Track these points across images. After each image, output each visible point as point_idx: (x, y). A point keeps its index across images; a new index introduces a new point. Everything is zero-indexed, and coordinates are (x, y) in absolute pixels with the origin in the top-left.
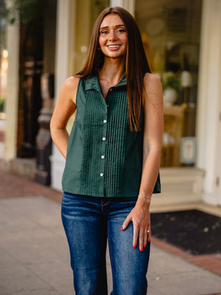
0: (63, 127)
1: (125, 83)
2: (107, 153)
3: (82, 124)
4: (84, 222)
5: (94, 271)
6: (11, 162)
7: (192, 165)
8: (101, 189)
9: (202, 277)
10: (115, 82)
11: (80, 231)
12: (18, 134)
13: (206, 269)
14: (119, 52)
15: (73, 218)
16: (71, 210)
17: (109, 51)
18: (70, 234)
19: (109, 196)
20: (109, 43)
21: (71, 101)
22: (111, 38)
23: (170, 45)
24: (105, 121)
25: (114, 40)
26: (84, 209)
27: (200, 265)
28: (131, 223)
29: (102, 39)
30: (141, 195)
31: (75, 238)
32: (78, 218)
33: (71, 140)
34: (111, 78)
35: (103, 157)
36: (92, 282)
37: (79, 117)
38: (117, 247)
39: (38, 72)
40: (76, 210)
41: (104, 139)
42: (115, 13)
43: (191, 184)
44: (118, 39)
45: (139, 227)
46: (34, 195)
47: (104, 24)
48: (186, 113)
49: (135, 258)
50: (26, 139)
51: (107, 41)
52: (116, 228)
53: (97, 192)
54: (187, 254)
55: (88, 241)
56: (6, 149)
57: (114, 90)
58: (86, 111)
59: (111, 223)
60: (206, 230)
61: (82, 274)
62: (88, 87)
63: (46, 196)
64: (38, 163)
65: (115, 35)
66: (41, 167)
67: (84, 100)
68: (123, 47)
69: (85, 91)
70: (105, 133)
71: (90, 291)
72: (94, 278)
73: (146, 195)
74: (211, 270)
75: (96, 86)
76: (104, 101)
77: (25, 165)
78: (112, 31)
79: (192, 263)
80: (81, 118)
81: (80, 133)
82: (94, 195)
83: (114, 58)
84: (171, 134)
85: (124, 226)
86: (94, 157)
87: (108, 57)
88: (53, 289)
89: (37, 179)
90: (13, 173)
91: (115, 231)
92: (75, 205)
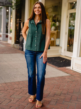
0: (25, 33)
1: (41, 22)
2: (37, 40)
3: (30, 32)
4: (30, 57)
5: (33, 69)
6: (13, 45)
7: (59, 46)
8: (35, 49)
9: (60, 72)
10: (39, 22)
11: (29, 59)
12: (15, 38)
13: (61, 71)
14: (39, 14)
15: (28, 55)
16: (27, 54)
17: (36, 13)
18: (27, 59)
19: (37, 51)
20: (36, 11)
21: (27, 26)
22: (37, 10)
23: (54, 15)
24: (36, 32)
25: (38, 11)
26: (30, 53)
27: (60, 70)
28: (42, 57)
29: (35, 10)
30: (45, 50)
31: (28, 60)
32: (29, 56)
33: (27, 36)
34: (37, 20)
35: (36, 41)
36: (32, 71)
37: (29, 31)
38: (38, 63)
39: (20, 22)
40: (28, 54)
41: (36, 36)
42: (39, 3)
43: (58, 50)
44: (39, 10)
45: (44, 58)
46: (19, 53)
47: (36, 6)
48: (57, 32)
49: (43, 65)
50: (17, 39)
51: (36, 10)
52: (38, 58)
53: (34, 50)
54: (57, 67)
55: (31, 61)
56: (12, 42)
57: (38, 24)
58: (31, 29)
59: (37, 57)
60: (62, 61)
61: (30, 69)
62: (32, 22)
63: (22, 53)
64: (20, 45)
65: (38, 9)
66: (21, 46)
67: (31, 26)
68: (40, 12)
69: (31, 24)
70: (36, 35)
71: (32, 73)
72: (33, 70)
73: (46, 50)
74: (62, 71)
75: (34, 23)
76: (36, 26)
77: (17, 45)
78: (37, 8)
79: (57, 69)
80: (30, 31)
81: (30, 35)
82: (33, 50)
83: (38, 15)
84: (53, 38)
85: (40, 57)
86: (33, 41)
87: (36, 15)
88: (23, 75)
89: (20, 49)
90: (14, 47)
91: (38, 59)
92: (28, 52)
